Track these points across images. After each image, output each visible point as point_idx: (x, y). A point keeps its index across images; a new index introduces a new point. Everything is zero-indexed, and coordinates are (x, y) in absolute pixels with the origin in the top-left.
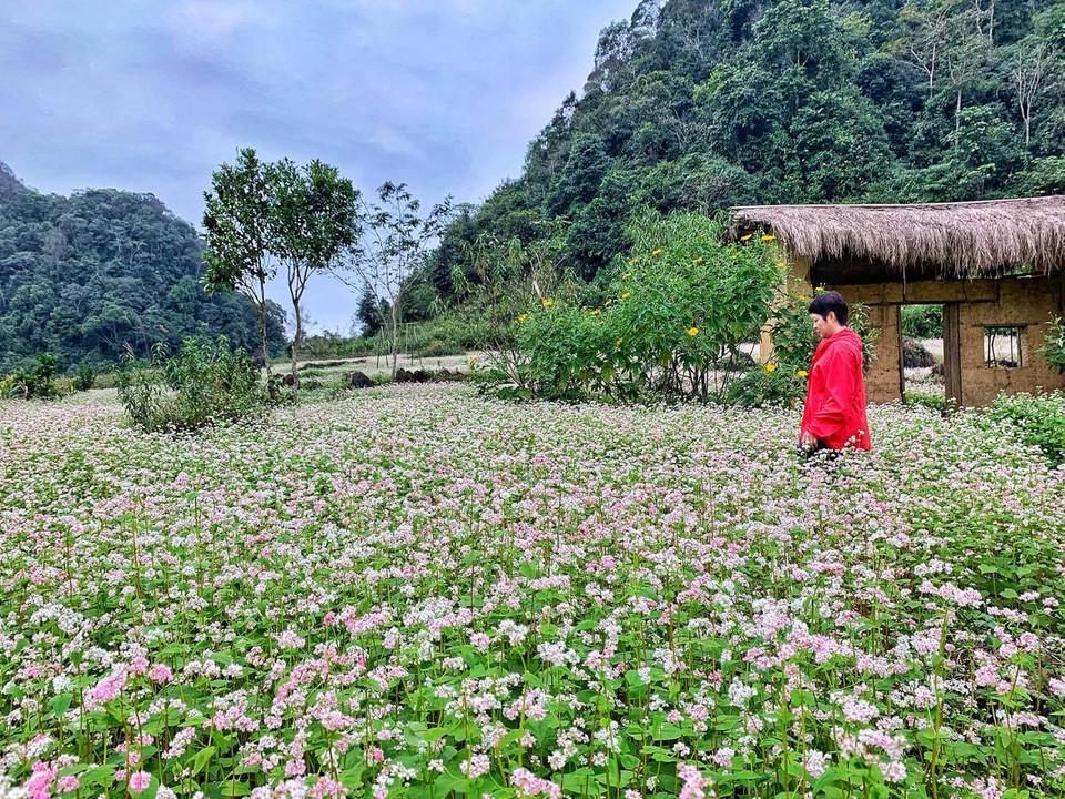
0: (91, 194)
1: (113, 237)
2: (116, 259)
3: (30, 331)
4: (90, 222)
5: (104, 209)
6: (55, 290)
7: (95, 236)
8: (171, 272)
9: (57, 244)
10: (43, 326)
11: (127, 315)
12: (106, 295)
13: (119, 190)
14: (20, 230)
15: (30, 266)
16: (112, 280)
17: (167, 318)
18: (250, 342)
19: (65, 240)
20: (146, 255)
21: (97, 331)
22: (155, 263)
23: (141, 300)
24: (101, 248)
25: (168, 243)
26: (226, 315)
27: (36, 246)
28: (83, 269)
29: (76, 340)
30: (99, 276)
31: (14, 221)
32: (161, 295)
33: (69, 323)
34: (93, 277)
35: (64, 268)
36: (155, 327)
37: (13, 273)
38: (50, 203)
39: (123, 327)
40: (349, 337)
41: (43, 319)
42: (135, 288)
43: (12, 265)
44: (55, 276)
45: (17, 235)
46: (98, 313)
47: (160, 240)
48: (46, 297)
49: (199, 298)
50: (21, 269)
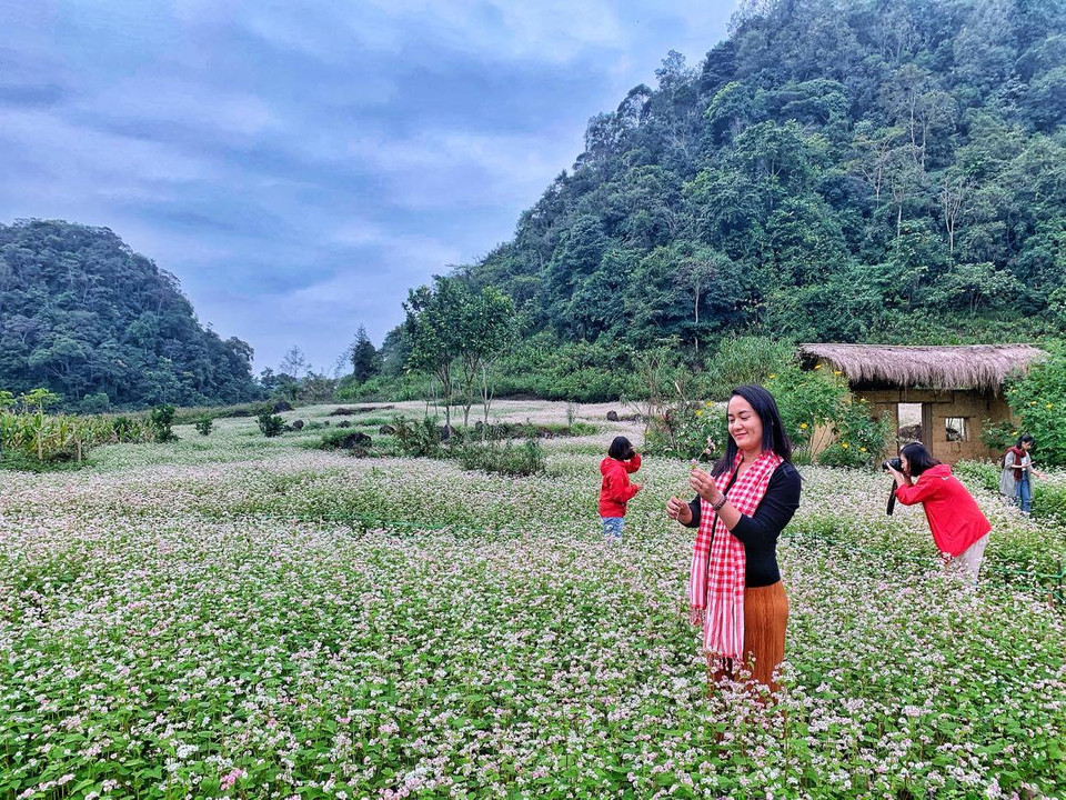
0: (38, 225)
1: (65, 270)
2: (68, 292)
4: (38, 253)
5: (55, 241)
7: (43, 268)
8: (131, 308)
11: (83, 349)
12: (56, 328)
13: (70, 222)
16: (64, 312)
17: (126, 353)
18: (215, 379)
19: (10, 270)
20: (102, 289)
21: (48, 364)
22: (114, 298)
23: (96, 334)
24: (50, 280)
25: (127, 278)
26: (190, 352)
28: (31, 300)
29: (21, 372)
30: (47, 308)
32: (118, 329)
33: (14, 354)
34: (42, 310)
35: (8, 299)
36: (113, 361)
39: (76, 361)
42: (90, 322)
46: (48, 346)
47: (119, 275)
49: (161, 334)
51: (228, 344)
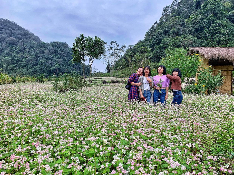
0: (54, 43)
1: (58, 51)
2: (58, 55)
3: (41, 69)
4: (54, 48)
5: (57, 45)
6: (46, 61)
7: (54, 51)
8: (69, 58)
9: (47, 52)
10: (44, 68)
11: (60, 67)
12: (56, 62)
13: (60, 42)
14: (41, 49)
15: (42, 56)
16: (57, 59)
17: (68, 67)
19: (49, 52)
20: (64, 55)
21: (54, 70)
22: (66, 57)
23: (63, 64)
24: (56, 53)
26: (80, 67)
27: (43, 53)
28: (52, 57)
29: (50, 71)
30: (55, 59)
31: (39, 48)
32: (67, 63)
33: (49, 68)
34: (54, 59)
35: (48, 57)
36: (65, 69)
37: (39, 58)
38: (46, 44)
39: (59, 69)
40: (104, 73)
41: (44, 67)
42: (62, 61)
43: (39, 56)
44: (46, 59)
45: (40, 50)
46: (54, 66)
47: (67, 52)
48: (45, 63)
49: (74, 64)
50: (40, 57)
51: (87, 66)
